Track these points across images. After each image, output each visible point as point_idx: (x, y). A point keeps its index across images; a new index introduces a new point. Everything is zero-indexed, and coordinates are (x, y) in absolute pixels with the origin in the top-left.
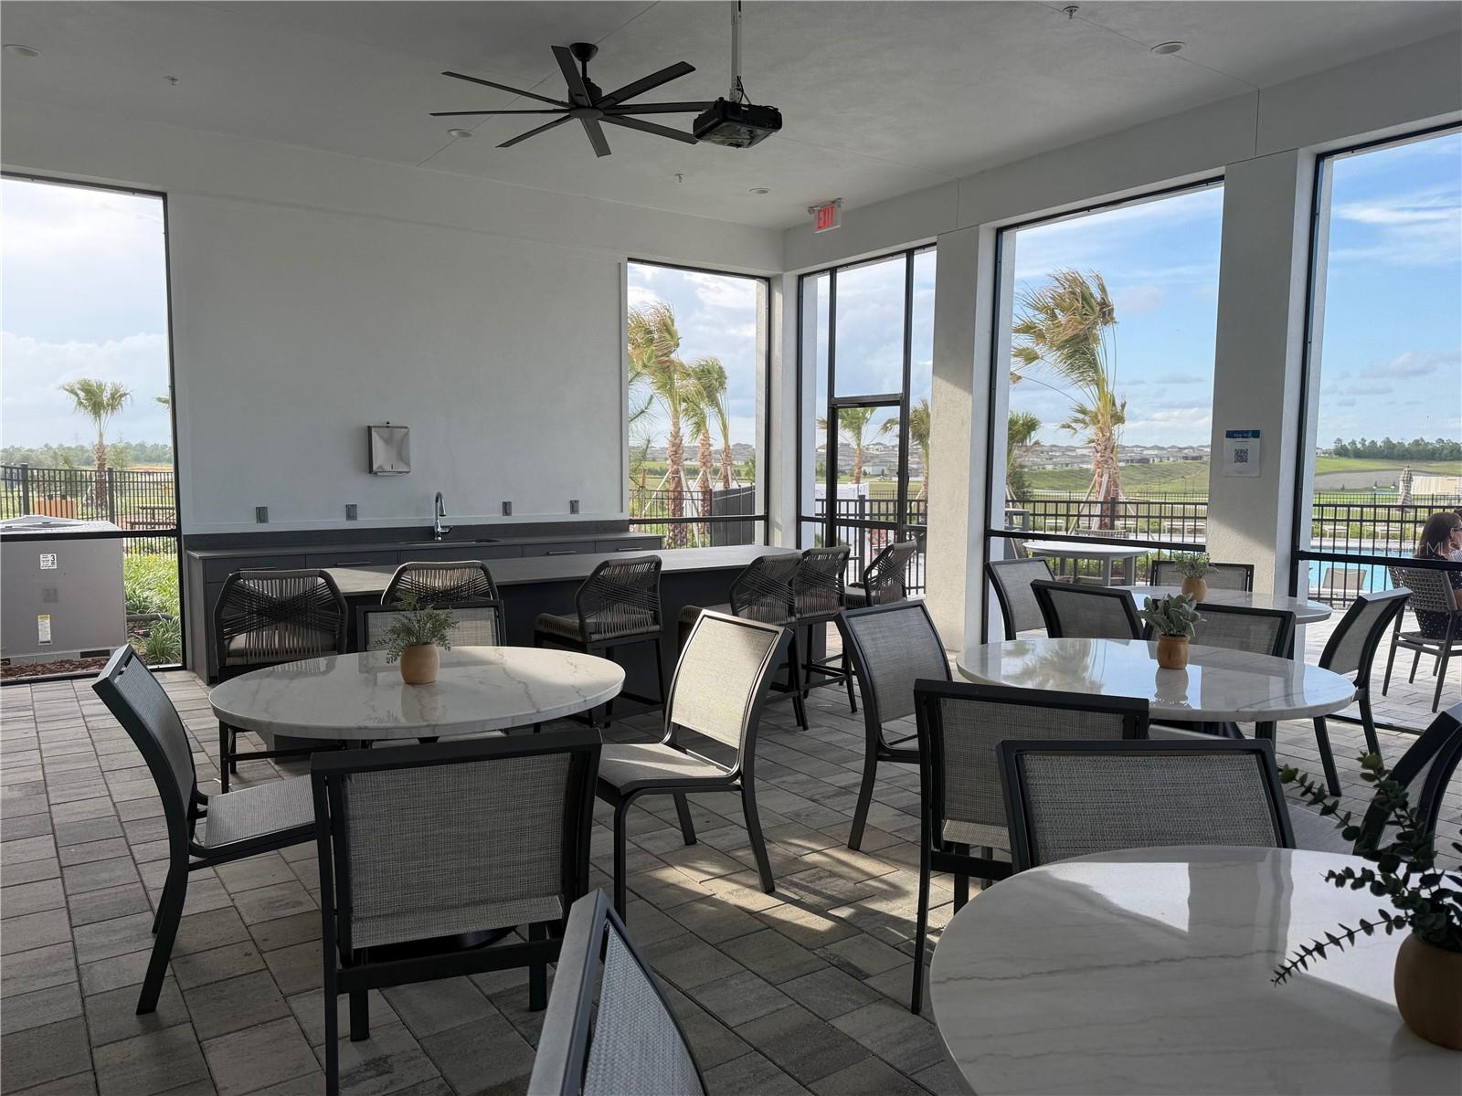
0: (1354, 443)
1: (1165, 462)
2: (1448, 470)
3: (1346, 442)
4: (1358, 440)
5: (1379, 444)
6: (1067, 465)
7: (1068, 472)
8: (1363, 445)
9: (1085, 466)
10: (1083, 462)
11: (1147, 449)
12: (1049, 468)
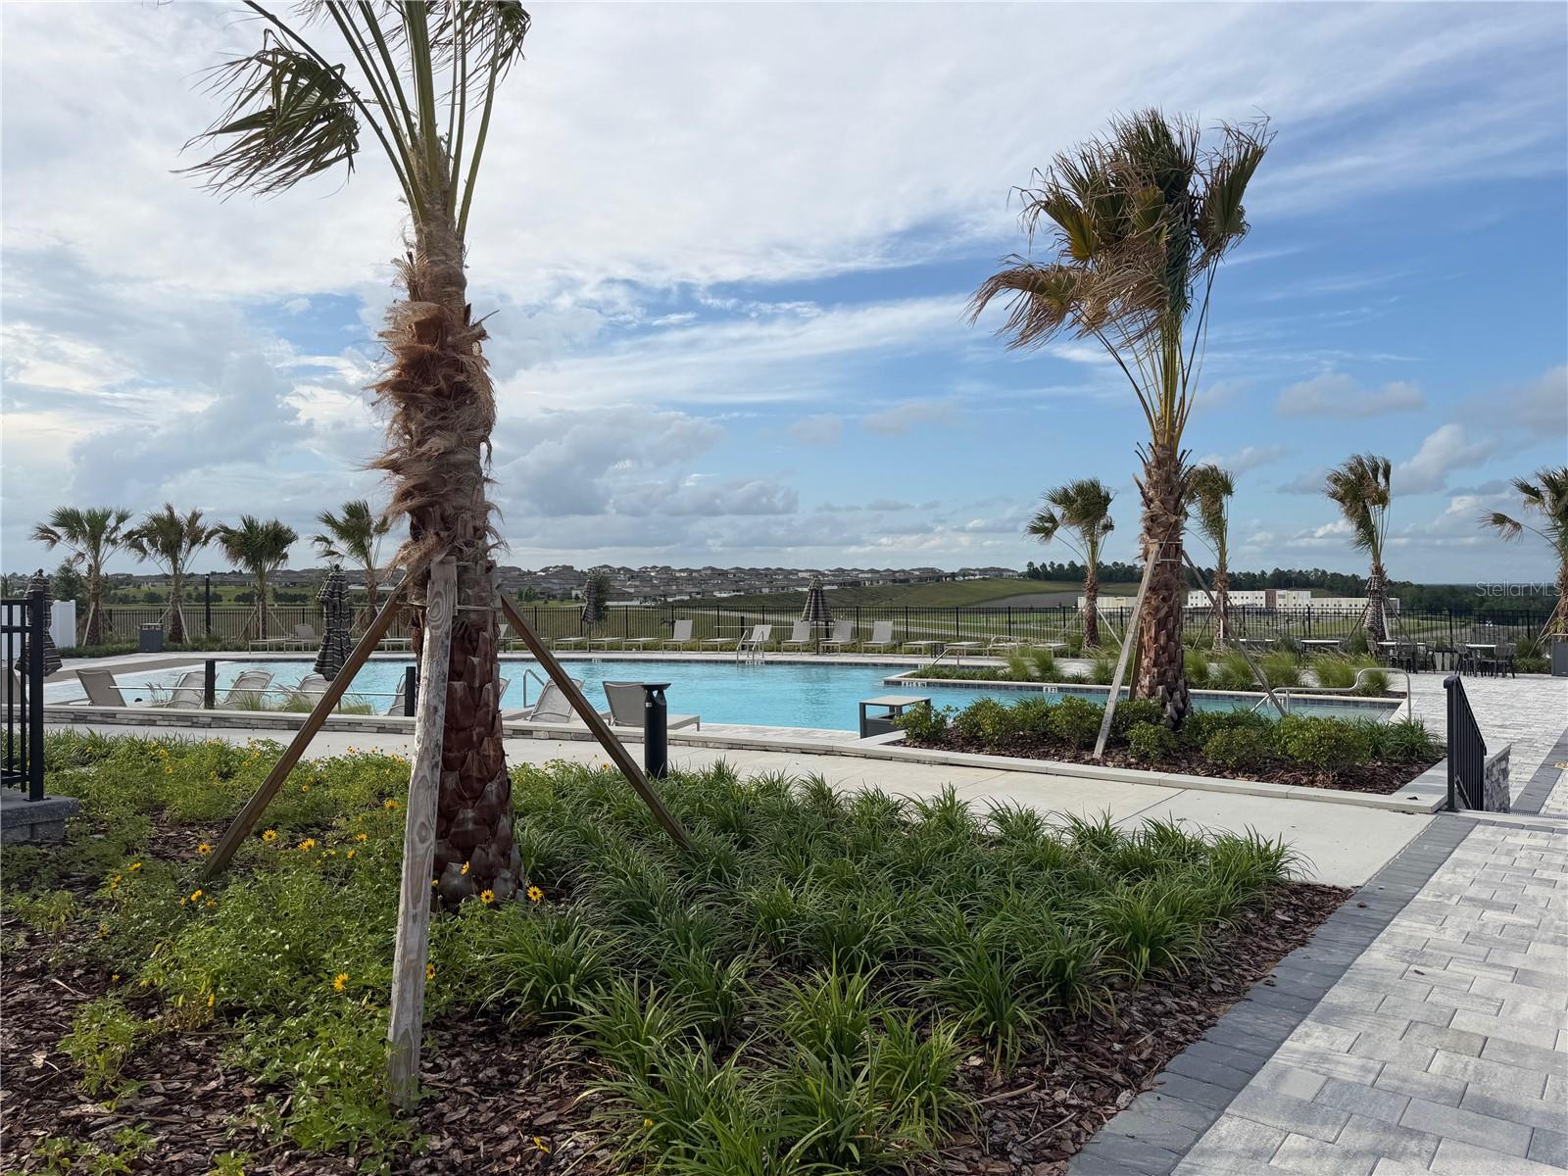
0: (1044, 566)
1: (875, 584)
2: (1122, 591)
3: (1037, 565)
4: (1048, 564)
5: (1066, 567)
6: (783, 588)
7: (783, 595)
8: (1053, 568)
9: (800, 589)
10: (798, 586)
11: (863, 572)
12: (766, 591)
